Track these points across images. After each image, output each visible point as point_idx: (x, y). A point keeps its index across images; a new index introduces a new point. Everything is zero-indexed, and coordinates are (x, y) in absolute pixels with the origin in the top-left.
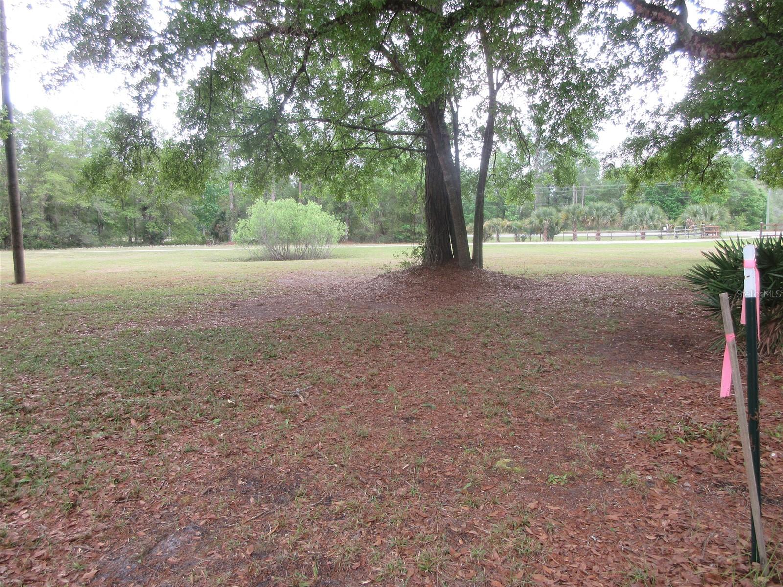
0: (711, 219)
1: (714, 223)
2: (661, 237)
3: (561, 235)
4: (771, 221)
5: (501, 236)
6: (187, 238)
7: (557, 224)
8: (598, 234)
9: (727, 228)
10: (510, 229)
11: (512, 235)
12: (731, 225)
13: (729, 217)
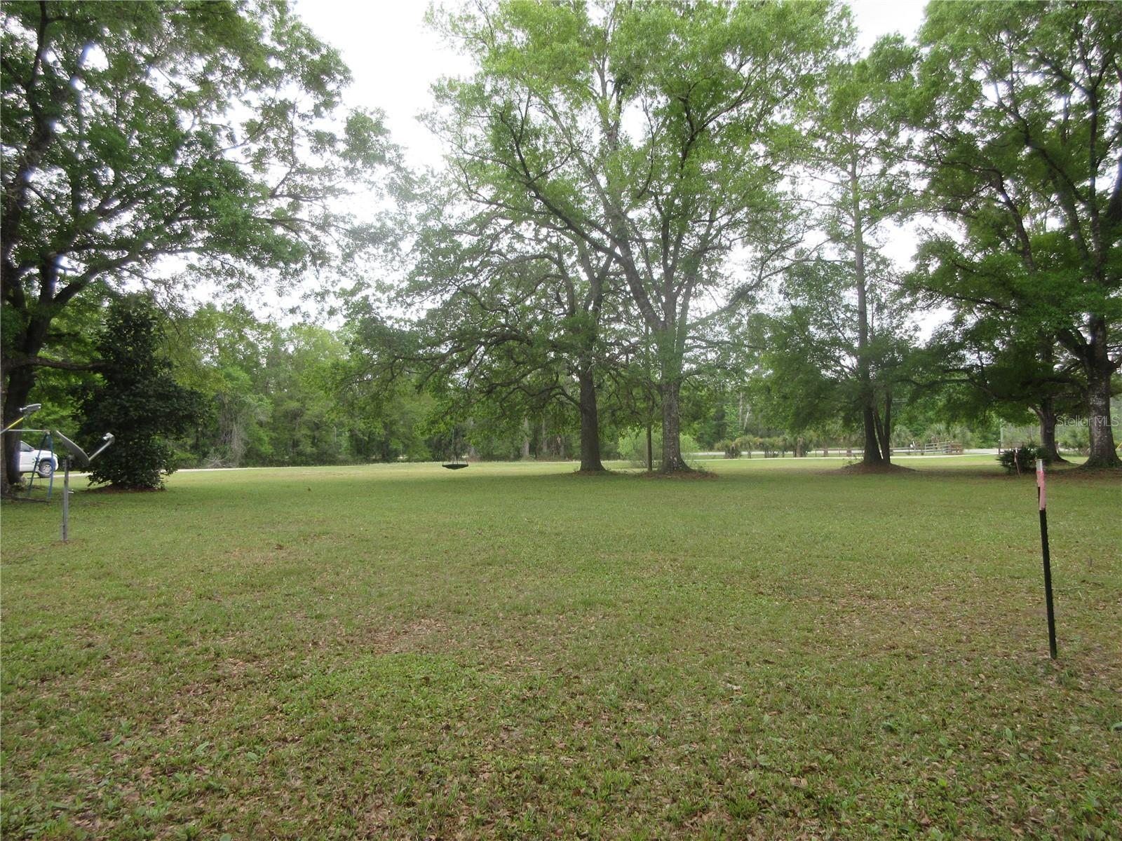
0: (954, 437)
1: (956, 440)
2: (909, 454)
3: (813, 452)
4: (1005, 437)
5: (753, 453)
6: (417, 456)
7: (811, 441)
8: (849, 452)
9: (968, 446)
10: (762, 447)
11: (763, 453)
12: (973, 444)
13: (969, 434)
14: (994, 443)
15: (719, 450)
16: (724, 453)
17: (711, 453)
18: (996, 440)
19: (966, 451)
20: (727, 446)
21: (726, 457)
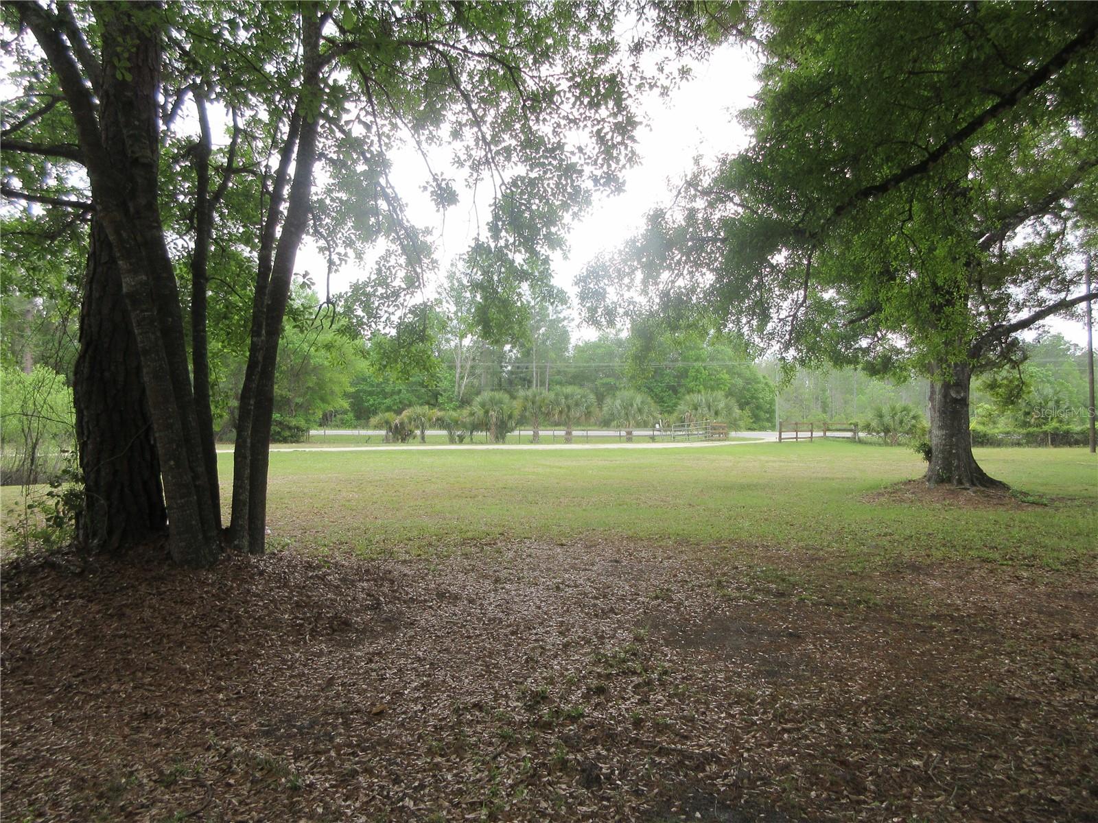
0: (716, 413)
1: (719, 419)
2: (653, 439)
3: (516, 433)
5: (427, 433)
7: (510, 417)
8: (569, 433)
9: (735, 426)
10: (441, 423)
11: (445, 432)
12: (741, 423)
13: (737, 411)
14: (768, 424)
15: (376, 427)
16: (383, 432)
17: (363, 432)
18: (768, 420)
19: (733, 434)
20: (387, 422)
21: (386, 440)
